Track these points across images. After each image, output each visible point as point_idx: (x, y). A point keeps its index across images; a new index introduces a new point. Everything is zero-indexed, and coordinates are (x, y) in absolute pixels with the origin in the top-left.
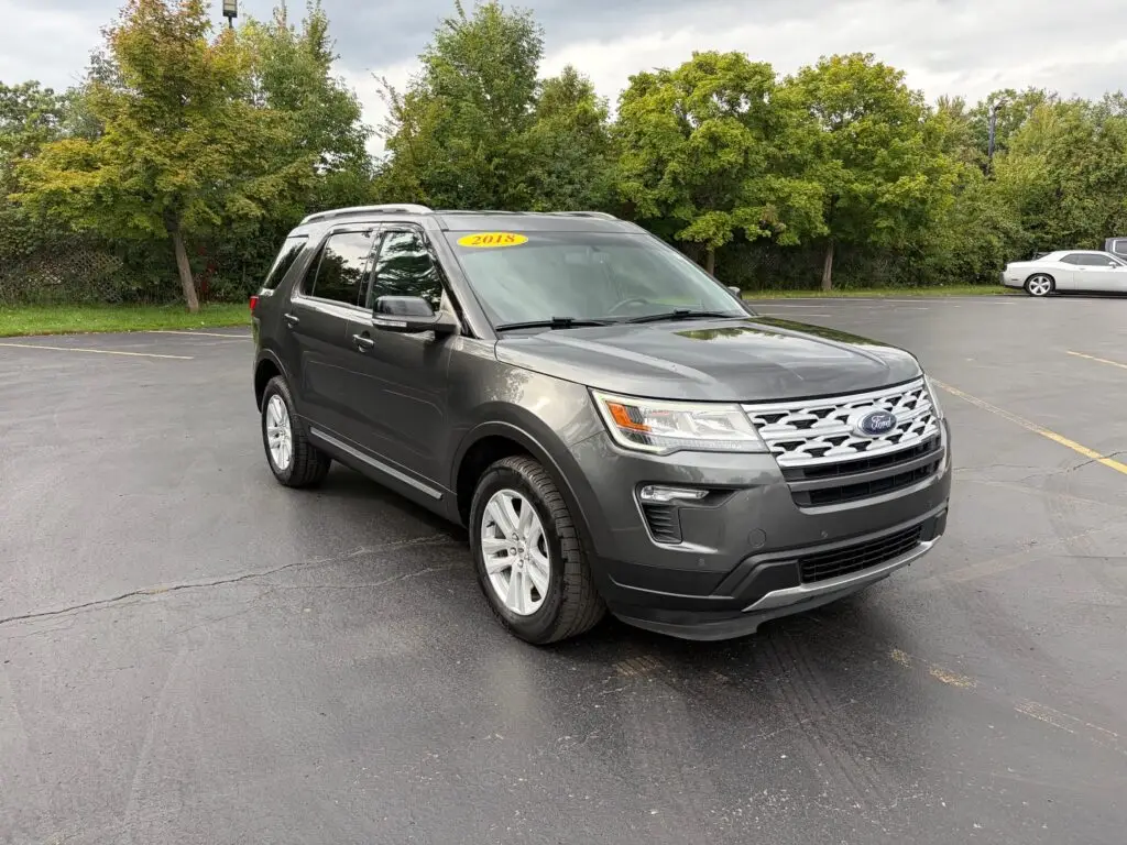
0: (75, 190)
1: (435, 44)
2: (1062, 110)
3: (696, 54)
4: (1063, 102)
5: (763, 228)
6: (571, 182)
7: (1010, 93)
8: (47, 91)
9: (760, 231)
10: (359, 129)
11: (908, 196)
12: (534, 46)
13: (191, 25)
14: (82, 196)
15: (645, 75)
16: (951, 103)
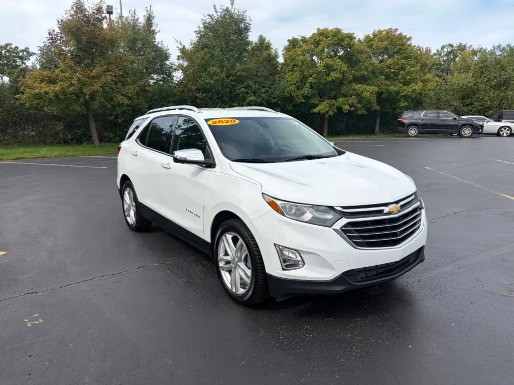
0: (46, 93)
1: (202, 26)
2: (474, 53)
3: (318, 30)
4: (475, 49)
5: (351, 107)
6: (264, 87)
7: (451, 45)
8: (16, 47)
9: (349, 108)
10: (169, 64)
11: (414, 92)
12: (247, 26)
13: (97, 18)
14: (49, 95)
15: (295, 39)
16: (424, 50)
